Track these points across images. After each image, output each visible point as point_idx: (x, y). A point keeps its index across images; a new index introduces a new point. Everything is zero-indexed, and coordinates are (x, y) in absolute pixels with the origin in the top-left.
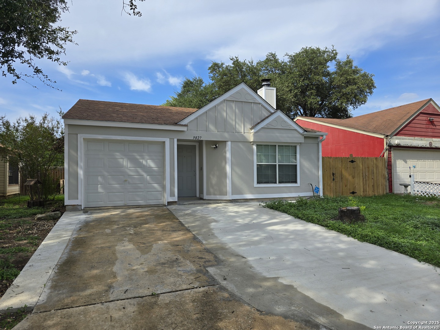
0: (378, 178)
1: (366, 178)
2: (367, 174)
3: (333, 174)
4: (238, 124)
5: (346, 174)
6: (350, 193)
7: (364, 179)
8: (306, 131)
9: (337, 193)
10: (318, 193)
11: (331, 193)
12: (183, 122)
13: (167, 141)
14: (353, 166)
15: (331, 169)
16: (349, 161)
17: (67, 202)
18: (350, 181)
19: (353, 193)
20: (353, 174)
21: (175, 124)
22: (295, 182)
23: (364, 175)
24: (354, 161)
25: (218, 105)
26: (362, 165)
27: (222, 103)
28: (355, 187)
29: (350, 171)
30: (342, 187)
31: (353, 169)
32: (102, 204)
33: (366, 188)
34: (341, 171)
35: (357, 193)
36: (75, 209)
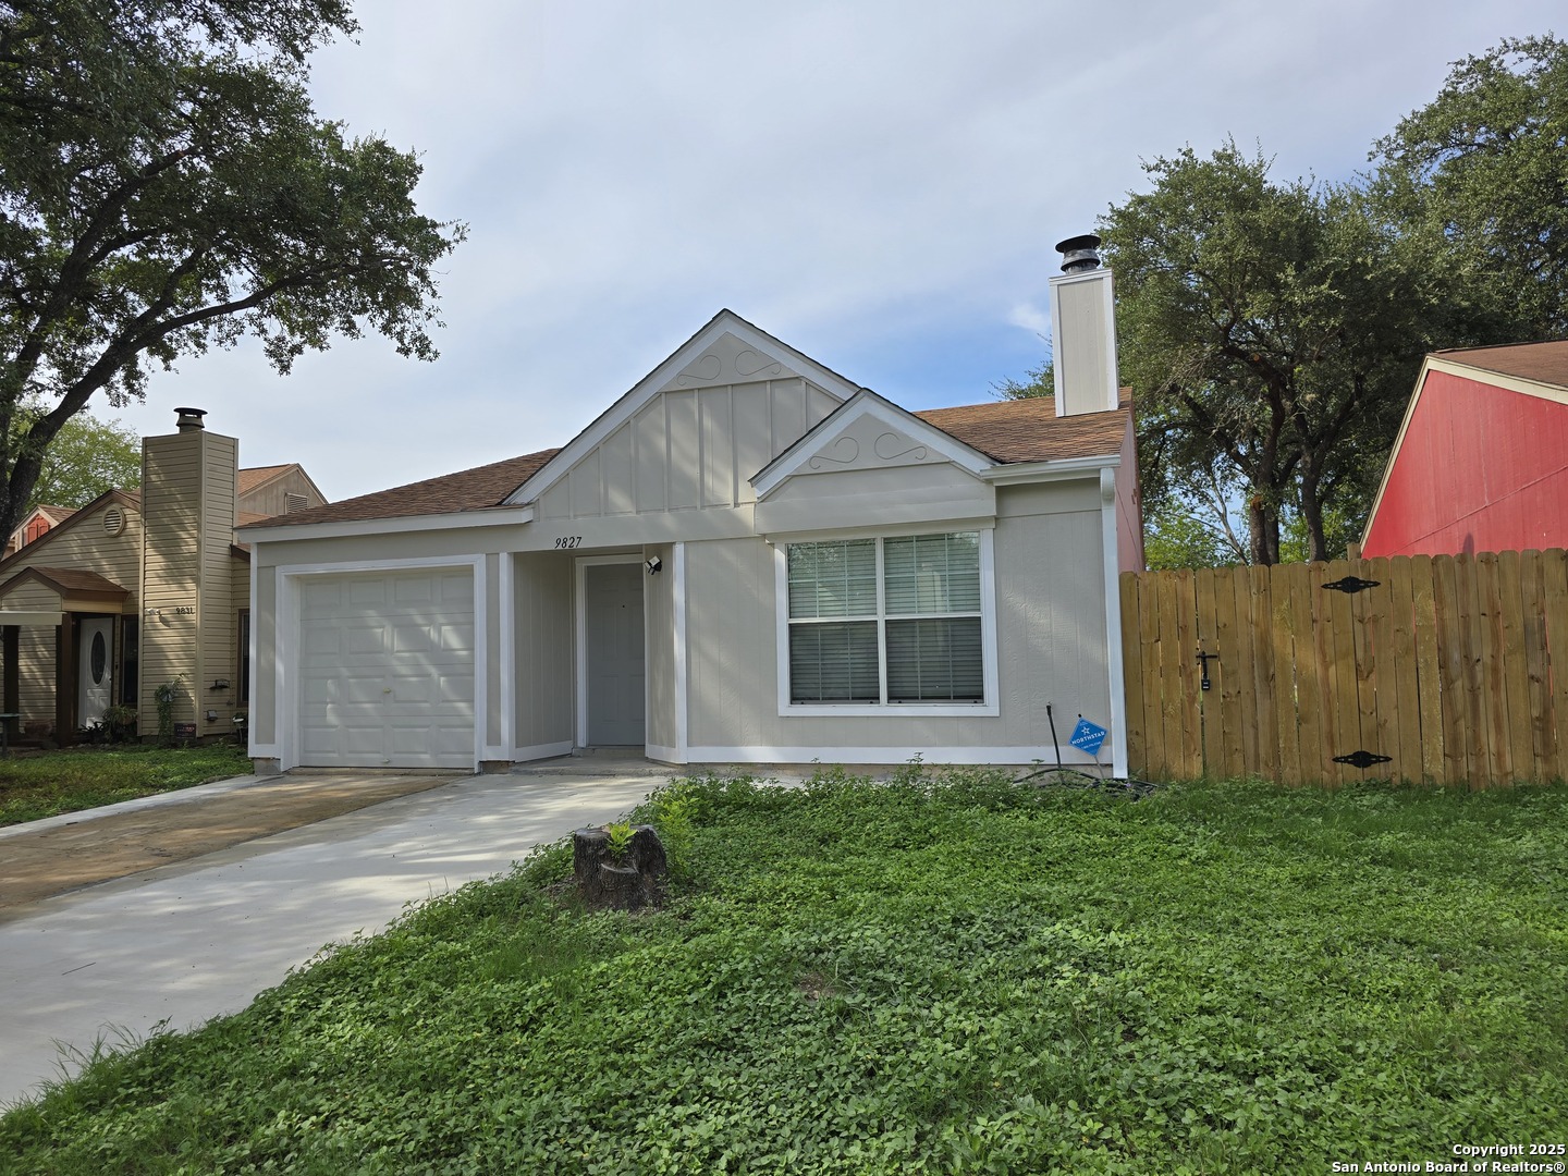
1: (1473, 678)
2: (1483, 652)
3: (1203, 657)
4: (715, 474)
5: (1299, 655)
6: (1336, 760)
7: (1459, 684)
8: (1002, 462)
9: (1238, 758)
10: (1095, 754)
11: (1187, 757)
12: (522, 497)
13: (479, 563)
14: (1357, 611)
15: (1184, 629)
16: (1325, 586)
17: (254, 750)
18: (1334, 691)
19: (1362, 759)
20: (1360, 654)
21: (488, 507)
22: (978, 697)
23: (1456, 656)
24: (1367, 584)
25: (637, 415)
26: (1439, 598)
27: (650, 405)
28: (1381, 725)
29: (1329, 636)
30: (1274, 723)
31: (1357, 624)
32: (333, 758)
33: (1469, 732)
34: (1265, 640)
35: (1396, 761)
36: (270, 770)
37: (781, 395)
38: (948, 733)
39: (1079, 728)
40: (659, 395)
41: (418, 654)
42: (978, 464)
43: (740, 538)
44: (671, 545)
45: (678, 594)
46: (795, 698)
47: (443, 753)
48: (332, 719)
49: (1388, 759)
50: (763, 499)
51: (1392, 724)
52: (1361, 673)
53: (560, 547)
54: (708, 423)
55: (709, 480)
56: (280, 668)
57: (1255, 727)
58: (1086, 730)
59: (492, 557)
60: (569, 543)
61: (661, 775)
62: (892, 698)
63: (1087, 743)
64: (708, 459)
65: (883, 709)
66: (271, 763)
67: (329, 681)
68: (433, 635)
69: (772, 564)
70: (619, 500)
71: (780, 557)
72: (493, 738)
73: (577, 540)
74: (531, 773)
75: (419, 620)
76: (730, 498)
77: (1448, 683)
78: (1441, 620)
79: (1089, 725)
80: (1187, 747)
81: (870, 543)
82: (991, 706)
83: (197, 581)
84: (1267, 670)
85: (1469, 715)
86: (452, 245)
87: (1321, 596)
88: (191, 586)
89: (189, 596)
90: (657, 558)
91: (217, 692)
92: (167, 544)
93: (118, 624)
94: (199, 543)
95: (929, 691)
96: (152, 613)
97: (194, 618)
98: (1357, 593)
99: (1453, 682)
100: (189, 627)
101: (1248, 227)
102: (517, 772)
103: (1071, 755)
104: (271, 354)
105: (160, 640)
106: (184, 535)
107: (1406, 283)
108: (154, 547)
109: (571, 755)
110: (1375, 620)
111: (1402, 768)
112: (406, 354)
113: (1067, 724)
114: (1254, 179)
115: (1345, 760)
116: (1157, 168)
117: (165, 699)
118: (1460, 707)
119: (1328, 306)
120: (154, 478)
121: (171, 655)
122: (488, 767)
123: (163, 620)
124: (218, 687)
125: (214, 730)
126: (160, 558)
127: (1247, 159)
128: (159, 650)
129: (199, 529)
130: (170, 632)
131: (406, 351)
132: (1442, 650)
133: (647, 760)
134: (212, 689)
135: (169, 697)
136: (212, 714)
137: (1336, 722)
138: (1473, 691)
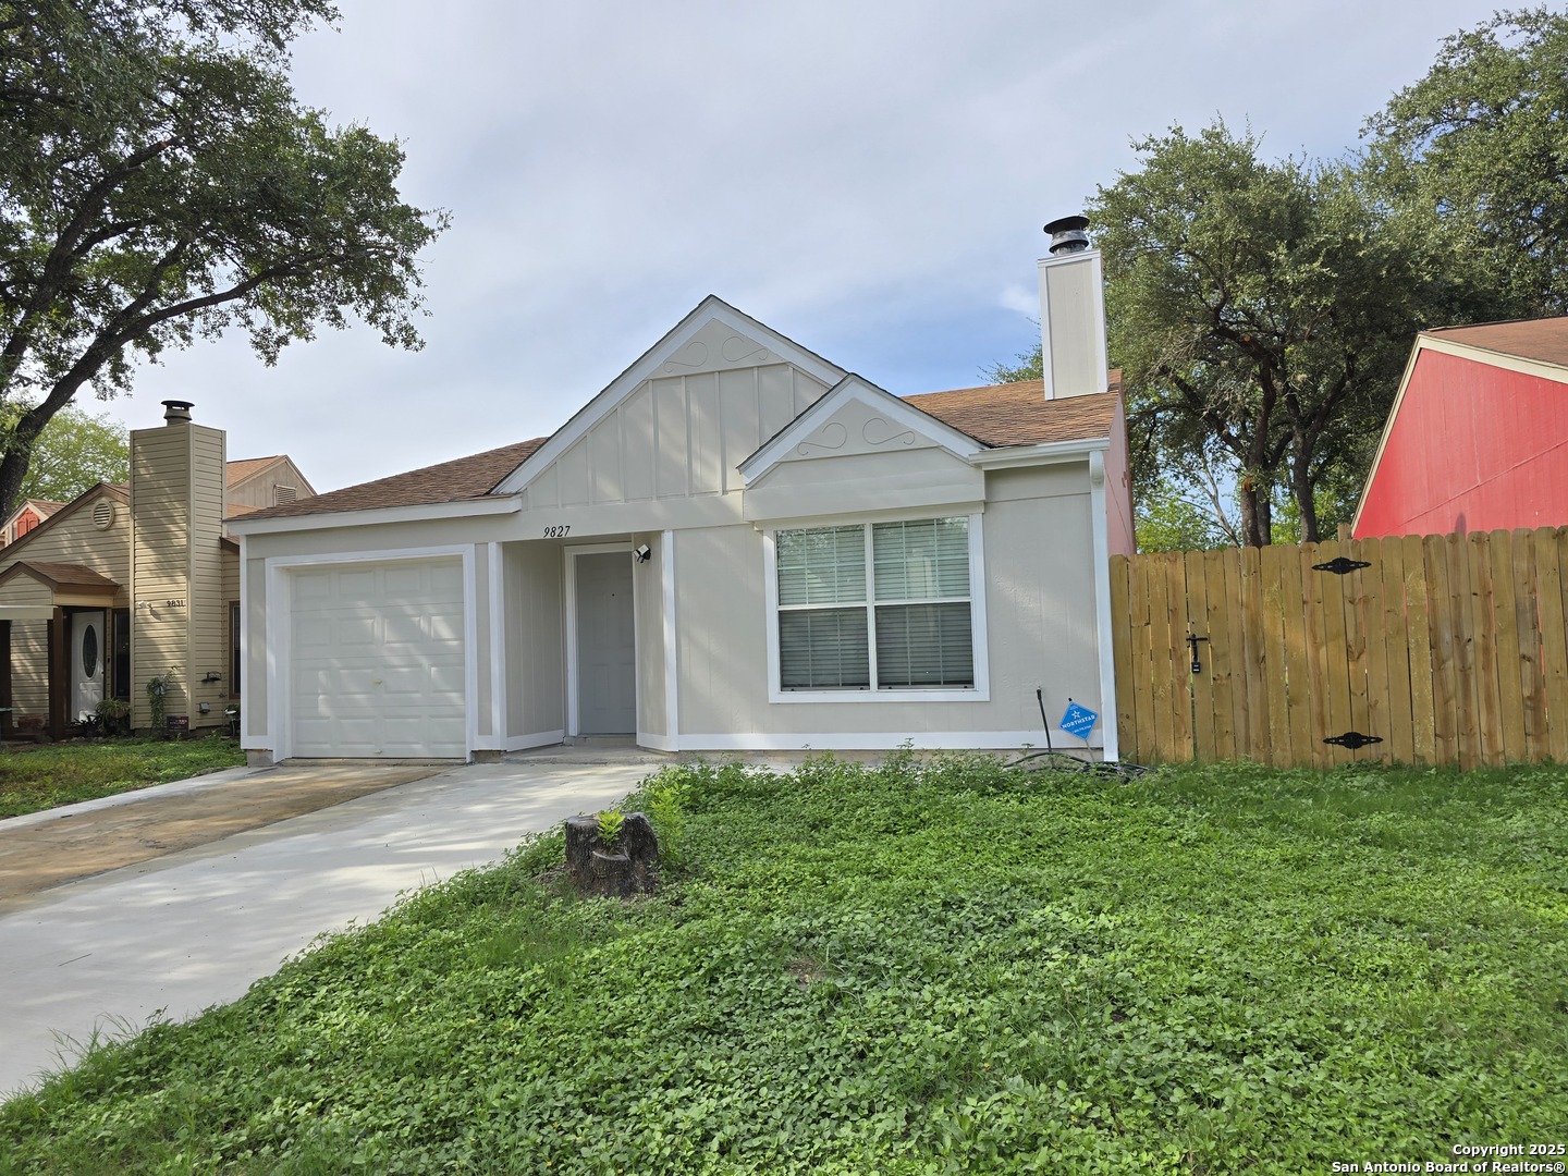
1: (1463, 657)
2: (1474, 631)
3: (1192, 640)
4: (703, 462)
5: (1289, 636)
6: (1327, 741)
7: (1450, 664)
8: (991, 447)
9: (1229, 740)
10: (1085, 738)
11: (1178, 739)
12: (509, 486)
13: (467, 552)
14: (1348, 592)
15: (1174, 612)
16: (1316, 568)
17: (247, 741)
18: (1325, 672)
19: (1353, 740)
20: (1351, 636)
21: (476, 497)
22: (968, 682)
23: (1447, 636)
24: (1358, 565)
25: (625, 403)
26: (1429, 577)
27: (637, 392)
28: (1371, 707)
29: (1320, 617)
30: (1265, 704)
31: (1348, 606)
32: (326, 749)
33: (1461, 712)
34: (1255, 622)
35: (1386, 741)
36: (263, 761)
37: (768, 380)
38: (941, 718)
39: (1070, 712)
40: (646, 382)
41: (410, 645)
42: (967, 449)
43: (730, 525)
44: (659, 533)
45: (668, 582)
46: (785, 686)
47: (435, 743)
48: (323, 709)
49: (1379, 740)
50: (751, 486)
51: (1383, 704)
52: (1351, 654)
53: (549, 537)
54: (695, 409)
55: (697, 468)
56: (271, 659)
57: (1246, 710)
58: (1076, 714)
59: (481, 546)
60: (557, 532)
61: (652, 762)
62: (882, 684)
63: (1077, 726)
64: (696, 446)
65: (874, 694)
66: (263, 754)
67: (321, 673)
68: (424, 625)
69: (761, 550)
70: (609, 489)
71: (769, 543)
72: (485, 728)
73: (565, 529)
74: (523, 762)
75: (409, 610)
76: (718, 485)
77: (1438, 664)
78: (1432, 600)
79: (1080, 709)
80: (1177, 729)
81: (859, 529)
82: (981, 690)
83: (187, 574)
84: (1258, 652)
85: (1460, 694)
86: (436, 233)
87: (1312, 577)
88: (182, 579)
89: (180, 589)
90: (645, 547)
91: (209, 685)
92: (158, 537)
93: (109, 617)
94: (188, 536)
95: (920, 676)
96: (142, 606)
97: (185, 611)
98: (1347, 576)
99: (1444, 662)
100: (180, 620)
101: (1236, 207)
102: (508, 761)
103: (1062, 739)
104: (257, 345)
105: (151, 633)
106: (173, 528)
107: (1399, 260)
108: (145, 540)
109: (562, 744)
110: (1366, 600)
111: (1393, 749)
112: (392, 344)
113: (1057, 709)
114: (1245, 158)
115: (1336, 741)
116: (1146, 147)
117: (157, 692)
118: (1451, 687)
119: (1320, 285)
120: (142, 471)
121: (163, 648)
122: (480, 756)
123: (154, 614)
124: (210, 680)
125: (207, 722)
126: (150, 551)
127: (1236, 136)
128: (151, 643)
129: (188, 521)
130: (160, 625)
131: (392, 342)
132: (1433, 630)
133: (638, 748)
134: (204, 681)
135: (160, 690)
136: (204, 707)
137: (1326, 703)
138: (1465, 671)
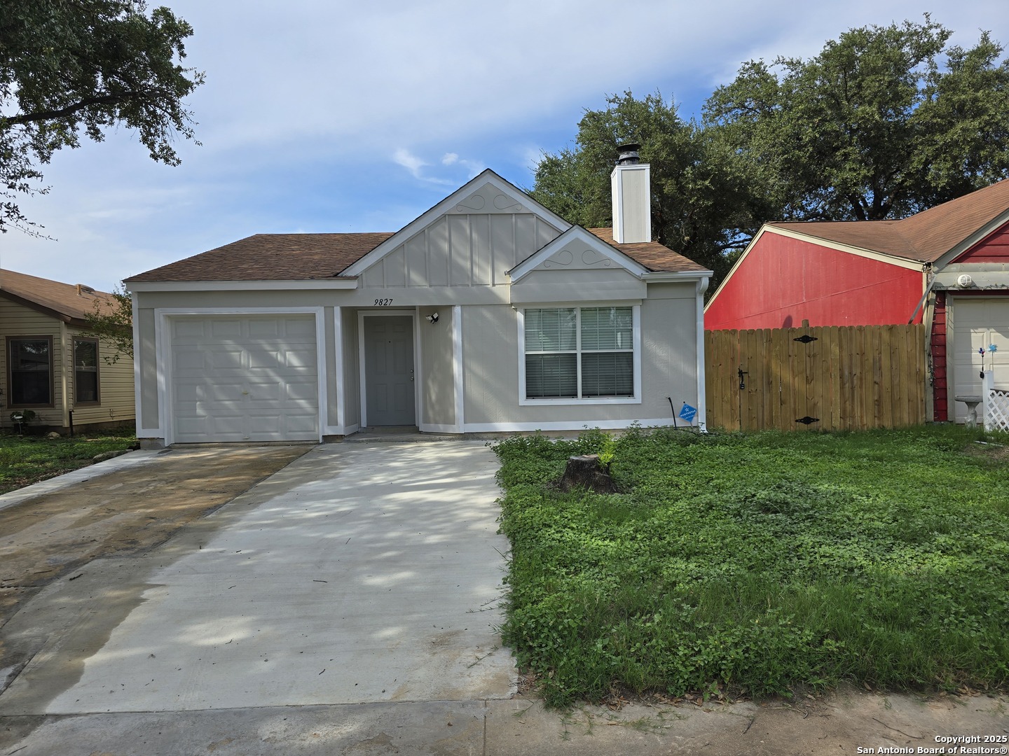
0: (896, 382)
1: (852, 382)
2: (857, 371)
3: (741, 373)
4: (480, 267)
5: (783, 373)
6: (797, 421)
7: (847, 385)
8: (652, 271)
9: (755, 421)
10: (691, 421)
11: (733, 421)
12: (351, 272)
13: (320, 313)
14: (808, 352)
15: (733, 359)
16: (795, 340)
17: (141, 432)
18: (797, 389)
19: (807, 420)
20: (808, 372)
21: (328, 278)
22: (630, 394)
23: (846, 373)
24: (813, 339)
25: (430, 227)
26: (841, 347)
27: (439, 221)
28: (815, 405)
29: (796, 363)
30: (771, 404)
31: (807, 358)
32: (202, 437)
33: (850, 407)
34: (769, 367)
35: (821, 421)
36: (154, 444)
39: (684, 408)
40: (445, 215)
41: (268, 370)
42: (638, 271)
45: (456, 336)
46: (530, 395)
47: (290, 431)
48: (200, 411)
49: (818, 420)
50: (515, 283)
51: (820, 404)
52: (808, 381)
53: (378, 305)
54: (475, 236)
55: (476, 270)
56: (161, 379)
57: (763, 407)
58: (687, 410)
59: (329, 308)
60: (384, 302)
62: (584, 395)
63: (687, 416)
64: (476, 258)
65: (580, 401)
66: (155, 441)
67: (198, 387)
68: (280, 358)
69: (515, 322)
70: (415, 277)
71: (520, 316)
72: (332, 421)
73: (389, 301)
76: (489, 281)
77: (842, 385)
78: (841, 356)
79: (689, 407)
80: (732, 416)
82: (637, 398)
84: (769, 379)
85: (850, 399)
87: (793, 344)
95: (621, 390)
98: (808, 343)
99: (845, 384)
101: (669, 143)
103: (680, 423)
110: (814, 356)
111: (823, 424)
112: (156, 159)
113: (678, 407)
114: (670, 116)
115: (800, 421)
116: (614, 101)
118: (847, 396)
122: (328, 439)
132: (841, 370)
137: (797, 404)
138: (853, 388)
